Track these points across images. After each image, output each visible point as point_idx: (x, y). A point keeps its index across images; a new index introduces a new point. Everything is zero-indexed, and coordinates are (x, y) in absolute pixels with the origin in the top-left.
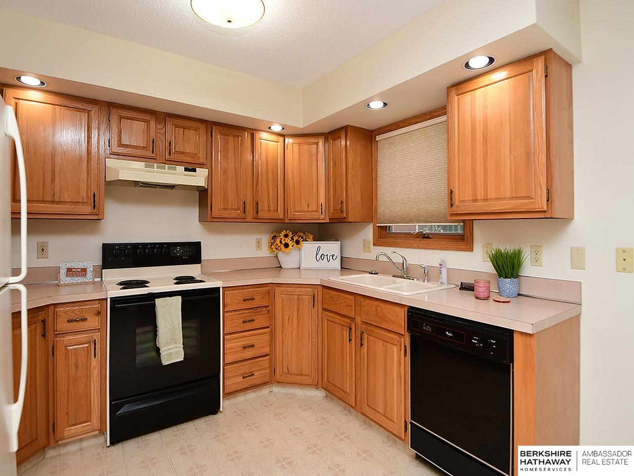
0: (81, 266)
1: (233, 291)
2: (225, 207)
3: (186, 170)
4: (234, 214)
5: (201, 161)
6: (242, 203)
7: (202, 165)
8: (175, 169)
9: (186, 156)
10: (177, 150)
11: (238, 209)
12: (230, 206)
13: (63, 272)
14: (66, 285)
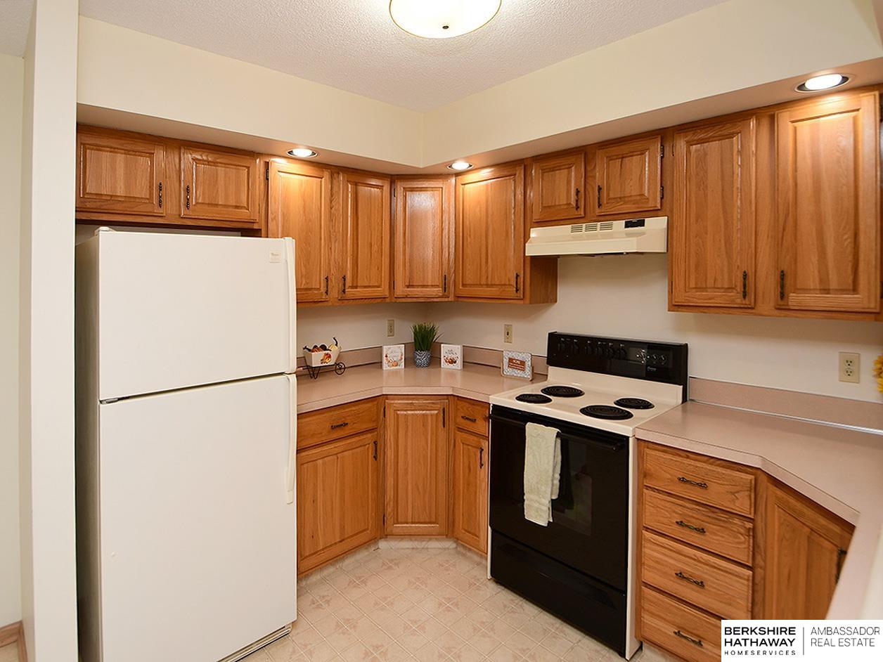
0: (519, 357)
1: (661, 454)
2: (699, 285)
3: (628, 225)
4: (720, 298)
5: (651, 205)
6: (740, 275)
7: (655, 213)
8: (610, 227)
9: (626, 203)
10: (612, 195)
11: (731, 288)
12: (710, 282)
13: (506, 361)
14: (507, 377)
